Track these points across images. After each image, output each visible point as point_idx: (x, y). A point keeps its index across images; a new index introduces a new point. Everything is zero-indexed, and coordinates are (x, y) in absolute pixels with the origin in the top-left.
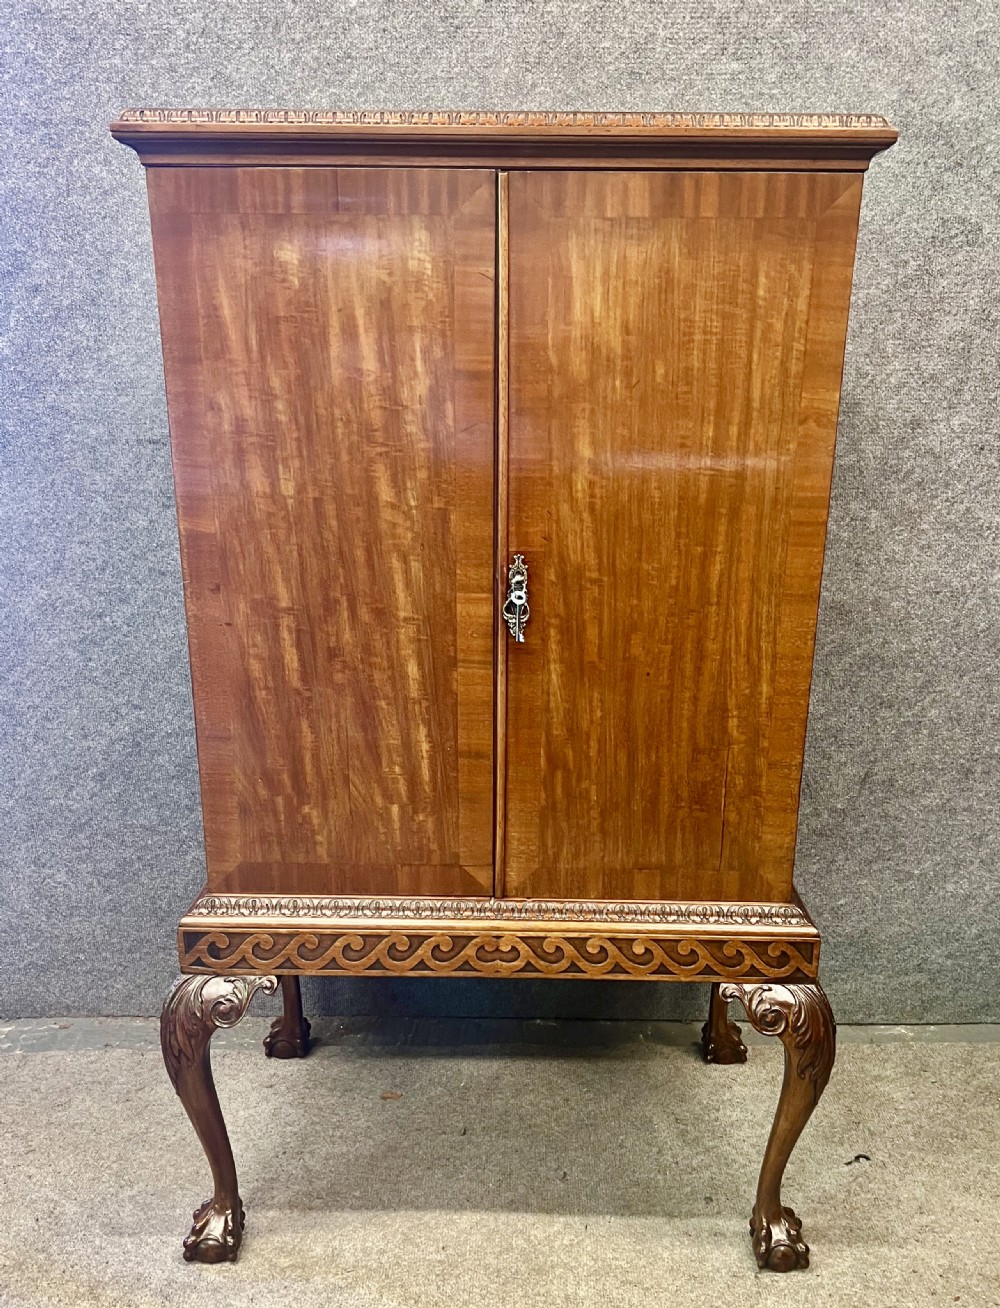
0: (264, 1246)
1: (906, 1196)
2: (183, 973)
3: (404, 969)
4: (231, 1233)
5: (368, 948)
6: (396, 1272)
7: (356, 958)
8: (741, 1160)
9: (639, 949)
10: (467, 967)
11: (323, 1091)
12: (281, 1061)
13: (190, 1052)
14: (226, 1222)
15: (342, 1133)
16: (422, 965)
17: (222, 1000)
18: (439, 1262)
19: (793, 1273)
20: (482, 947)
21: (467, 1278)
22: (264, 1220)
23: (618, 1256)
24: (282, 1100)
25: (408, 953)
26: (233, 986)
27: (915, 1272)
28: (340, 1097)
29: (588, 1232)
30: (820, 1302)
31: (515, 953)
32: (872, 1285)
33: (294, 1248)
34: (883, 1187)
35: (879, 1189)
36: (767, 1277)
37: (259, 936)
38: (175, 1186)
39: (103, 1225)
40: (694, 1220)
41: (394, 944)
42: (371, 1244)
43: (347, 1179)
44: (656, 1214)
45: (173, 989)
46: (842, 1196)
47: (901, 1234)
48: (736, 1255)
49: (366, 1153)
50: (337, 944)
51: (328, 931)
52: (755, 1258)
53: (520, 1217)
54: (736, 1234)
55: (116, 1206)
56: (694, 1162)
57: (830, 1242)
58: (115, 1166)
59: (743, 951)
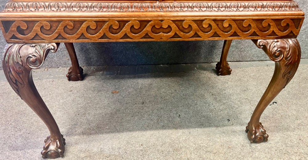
0: (74, 150)
1: (291, 114)
2: (8, 43)
3: (117, 38)
4: (59, 148)
5: (99, 28)
6: (126, 156)
7: (93, 33)
8: (236, 106)
9: (226, 25)
10: (147, 36)
11: (91, 92)
12: (74, 82)
13: (21, 81)
14: (57, 144)
15: (99, 106)
16: (126, 36)
17: (30, 56)
18: (141, 150)
19: (262, 143)
20: (154, 26)
21: (152, 155)
22: (73, 140)
23: (202, 142)
24: (76, 95)
25: (119, 30)
26: (35, 49)
27: (300, 140)
28: (97, 93)
29: (191, 135)
30: (273, 153)
31: (169, 29)
32: (288, 145)
33: (85, 150)
34: (283, 112)
35: (282, 112)
36: (254, 145)
37: (42, 22)
38: (38, 130)
39: (10, 147)
40: (225, 128)
41: (112, 25)
42: (115, 146)
43: (103, 122)
44: (212, 126)
45: (5, 51)
46: (271, 116)
47: (293, 127)
48: (241, 139)
49: (108, 112)
50: (83, 26)
51: (77, 19)
52: (248, 139)
53: (167, 131)
54: (240, 131)
55: (15, 139)
56: (221, 108)
57: (271, 132)
58: (13, 123)
59: (271, 24)
